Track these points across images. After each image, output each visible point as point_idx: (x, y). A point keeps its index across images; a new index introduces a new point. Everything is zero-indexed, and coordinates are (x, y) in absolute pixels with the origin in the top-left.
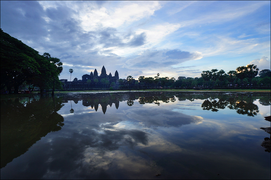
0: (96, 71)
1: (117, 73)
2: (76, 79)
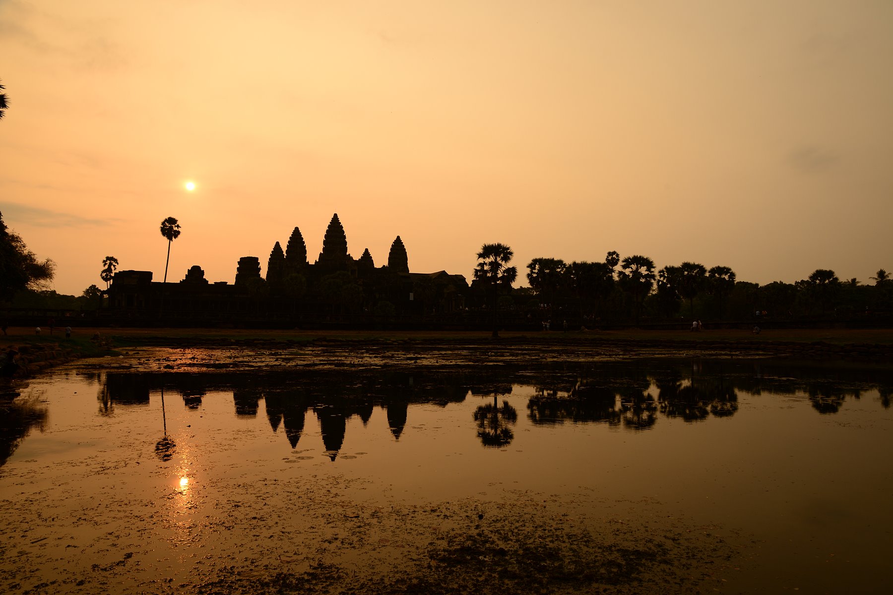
2: (195, 271)
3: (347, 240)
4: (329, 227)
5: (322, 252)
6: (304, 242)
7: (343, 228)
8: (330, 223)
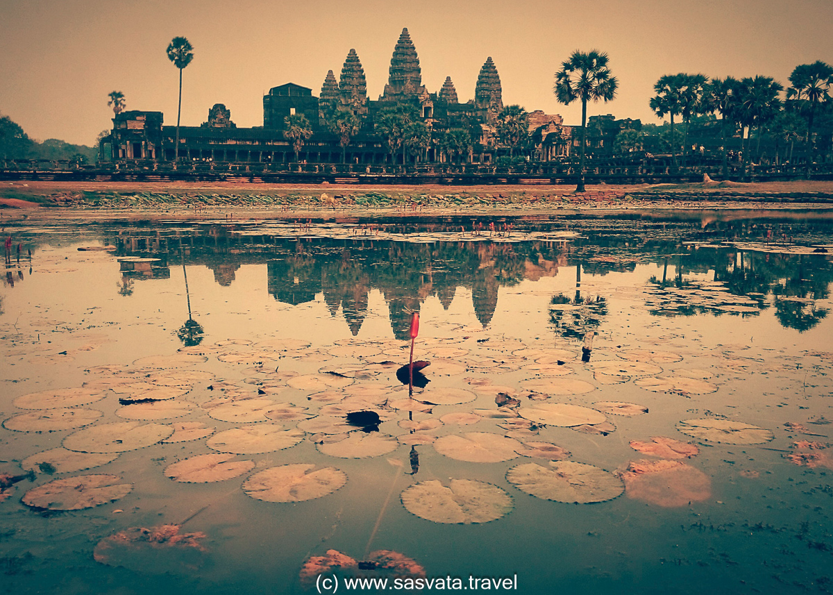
0: (353, 65)
1: (489, 78)
2: (219, 111)
3: (420, 65)
4: (397, 48)
5: (388, 84)
6: (362, 71)
7: (414, 48)
8: (398, 42)
